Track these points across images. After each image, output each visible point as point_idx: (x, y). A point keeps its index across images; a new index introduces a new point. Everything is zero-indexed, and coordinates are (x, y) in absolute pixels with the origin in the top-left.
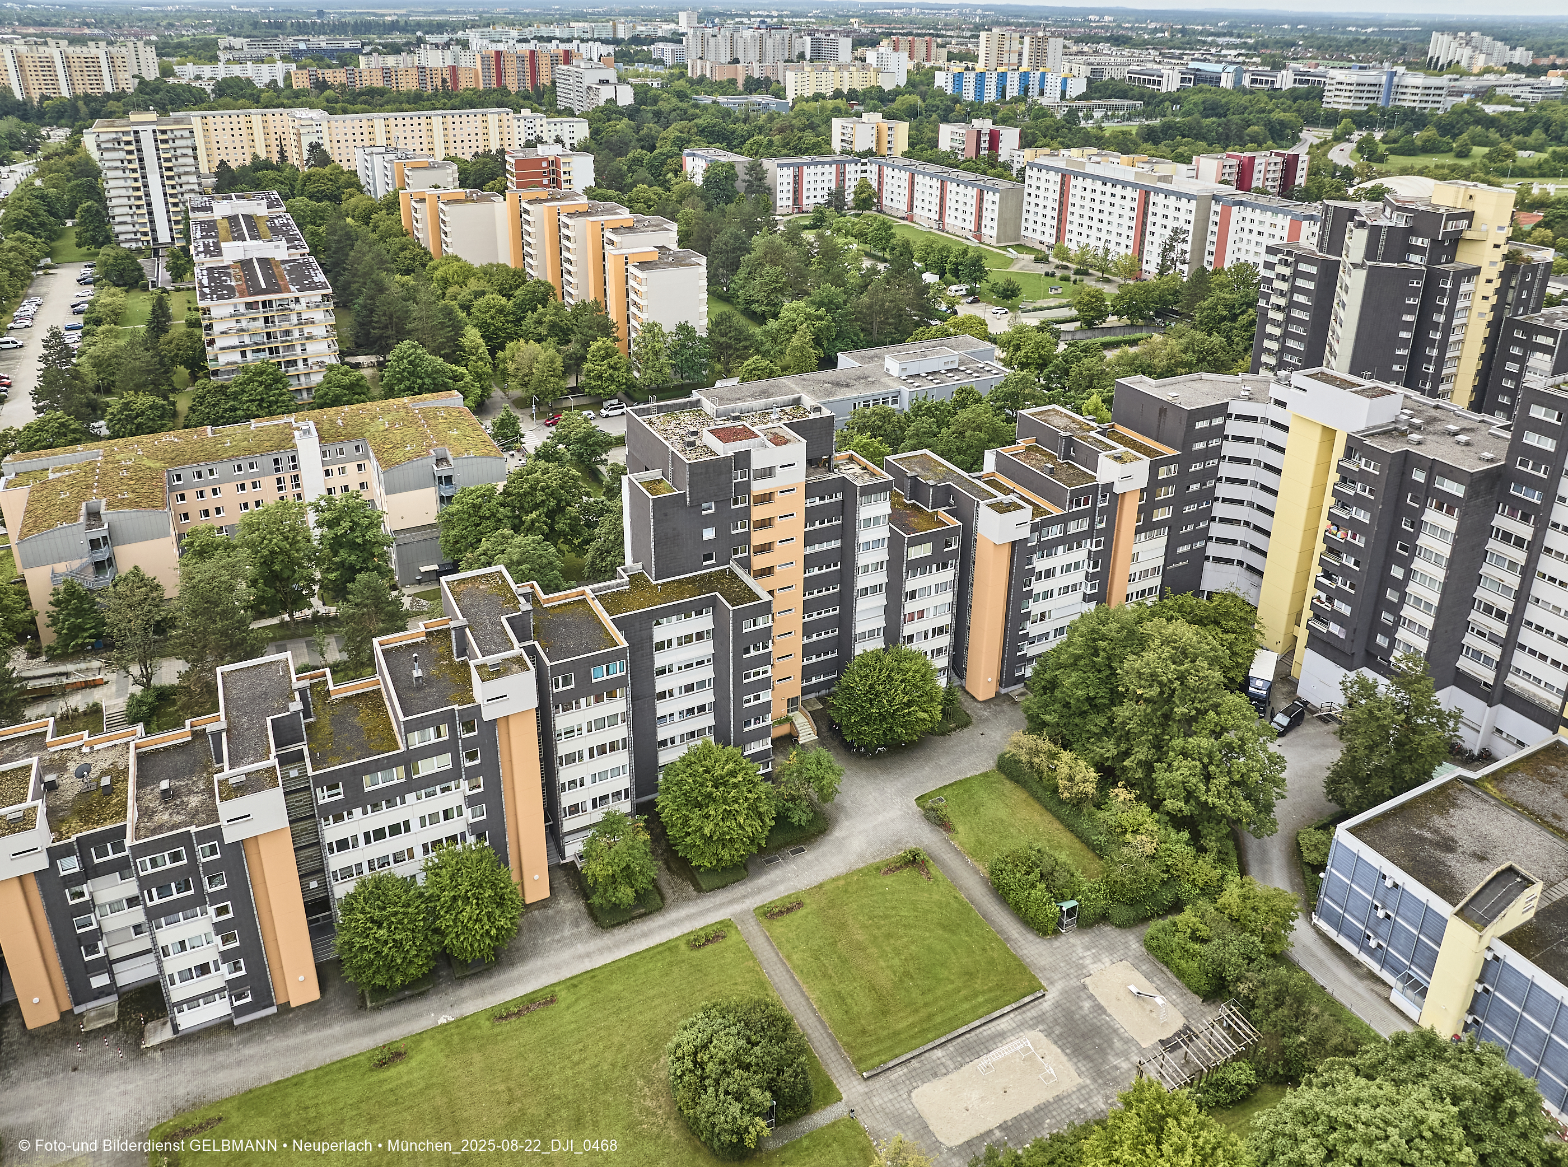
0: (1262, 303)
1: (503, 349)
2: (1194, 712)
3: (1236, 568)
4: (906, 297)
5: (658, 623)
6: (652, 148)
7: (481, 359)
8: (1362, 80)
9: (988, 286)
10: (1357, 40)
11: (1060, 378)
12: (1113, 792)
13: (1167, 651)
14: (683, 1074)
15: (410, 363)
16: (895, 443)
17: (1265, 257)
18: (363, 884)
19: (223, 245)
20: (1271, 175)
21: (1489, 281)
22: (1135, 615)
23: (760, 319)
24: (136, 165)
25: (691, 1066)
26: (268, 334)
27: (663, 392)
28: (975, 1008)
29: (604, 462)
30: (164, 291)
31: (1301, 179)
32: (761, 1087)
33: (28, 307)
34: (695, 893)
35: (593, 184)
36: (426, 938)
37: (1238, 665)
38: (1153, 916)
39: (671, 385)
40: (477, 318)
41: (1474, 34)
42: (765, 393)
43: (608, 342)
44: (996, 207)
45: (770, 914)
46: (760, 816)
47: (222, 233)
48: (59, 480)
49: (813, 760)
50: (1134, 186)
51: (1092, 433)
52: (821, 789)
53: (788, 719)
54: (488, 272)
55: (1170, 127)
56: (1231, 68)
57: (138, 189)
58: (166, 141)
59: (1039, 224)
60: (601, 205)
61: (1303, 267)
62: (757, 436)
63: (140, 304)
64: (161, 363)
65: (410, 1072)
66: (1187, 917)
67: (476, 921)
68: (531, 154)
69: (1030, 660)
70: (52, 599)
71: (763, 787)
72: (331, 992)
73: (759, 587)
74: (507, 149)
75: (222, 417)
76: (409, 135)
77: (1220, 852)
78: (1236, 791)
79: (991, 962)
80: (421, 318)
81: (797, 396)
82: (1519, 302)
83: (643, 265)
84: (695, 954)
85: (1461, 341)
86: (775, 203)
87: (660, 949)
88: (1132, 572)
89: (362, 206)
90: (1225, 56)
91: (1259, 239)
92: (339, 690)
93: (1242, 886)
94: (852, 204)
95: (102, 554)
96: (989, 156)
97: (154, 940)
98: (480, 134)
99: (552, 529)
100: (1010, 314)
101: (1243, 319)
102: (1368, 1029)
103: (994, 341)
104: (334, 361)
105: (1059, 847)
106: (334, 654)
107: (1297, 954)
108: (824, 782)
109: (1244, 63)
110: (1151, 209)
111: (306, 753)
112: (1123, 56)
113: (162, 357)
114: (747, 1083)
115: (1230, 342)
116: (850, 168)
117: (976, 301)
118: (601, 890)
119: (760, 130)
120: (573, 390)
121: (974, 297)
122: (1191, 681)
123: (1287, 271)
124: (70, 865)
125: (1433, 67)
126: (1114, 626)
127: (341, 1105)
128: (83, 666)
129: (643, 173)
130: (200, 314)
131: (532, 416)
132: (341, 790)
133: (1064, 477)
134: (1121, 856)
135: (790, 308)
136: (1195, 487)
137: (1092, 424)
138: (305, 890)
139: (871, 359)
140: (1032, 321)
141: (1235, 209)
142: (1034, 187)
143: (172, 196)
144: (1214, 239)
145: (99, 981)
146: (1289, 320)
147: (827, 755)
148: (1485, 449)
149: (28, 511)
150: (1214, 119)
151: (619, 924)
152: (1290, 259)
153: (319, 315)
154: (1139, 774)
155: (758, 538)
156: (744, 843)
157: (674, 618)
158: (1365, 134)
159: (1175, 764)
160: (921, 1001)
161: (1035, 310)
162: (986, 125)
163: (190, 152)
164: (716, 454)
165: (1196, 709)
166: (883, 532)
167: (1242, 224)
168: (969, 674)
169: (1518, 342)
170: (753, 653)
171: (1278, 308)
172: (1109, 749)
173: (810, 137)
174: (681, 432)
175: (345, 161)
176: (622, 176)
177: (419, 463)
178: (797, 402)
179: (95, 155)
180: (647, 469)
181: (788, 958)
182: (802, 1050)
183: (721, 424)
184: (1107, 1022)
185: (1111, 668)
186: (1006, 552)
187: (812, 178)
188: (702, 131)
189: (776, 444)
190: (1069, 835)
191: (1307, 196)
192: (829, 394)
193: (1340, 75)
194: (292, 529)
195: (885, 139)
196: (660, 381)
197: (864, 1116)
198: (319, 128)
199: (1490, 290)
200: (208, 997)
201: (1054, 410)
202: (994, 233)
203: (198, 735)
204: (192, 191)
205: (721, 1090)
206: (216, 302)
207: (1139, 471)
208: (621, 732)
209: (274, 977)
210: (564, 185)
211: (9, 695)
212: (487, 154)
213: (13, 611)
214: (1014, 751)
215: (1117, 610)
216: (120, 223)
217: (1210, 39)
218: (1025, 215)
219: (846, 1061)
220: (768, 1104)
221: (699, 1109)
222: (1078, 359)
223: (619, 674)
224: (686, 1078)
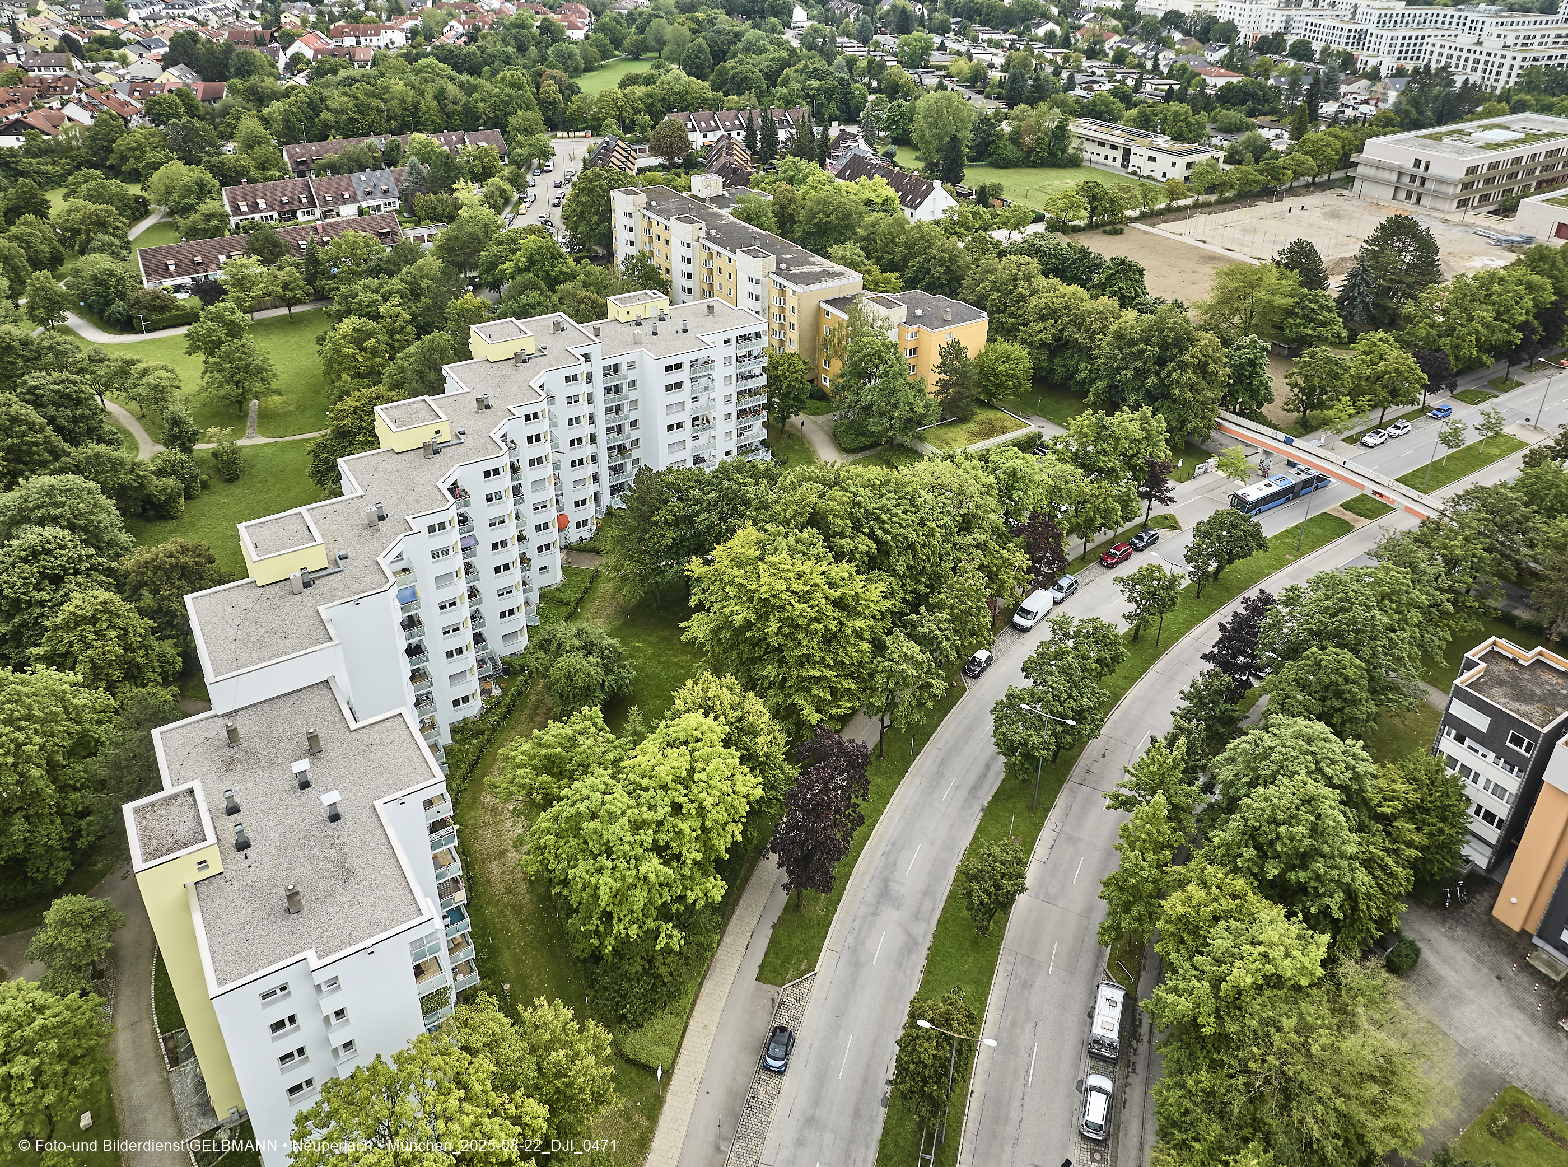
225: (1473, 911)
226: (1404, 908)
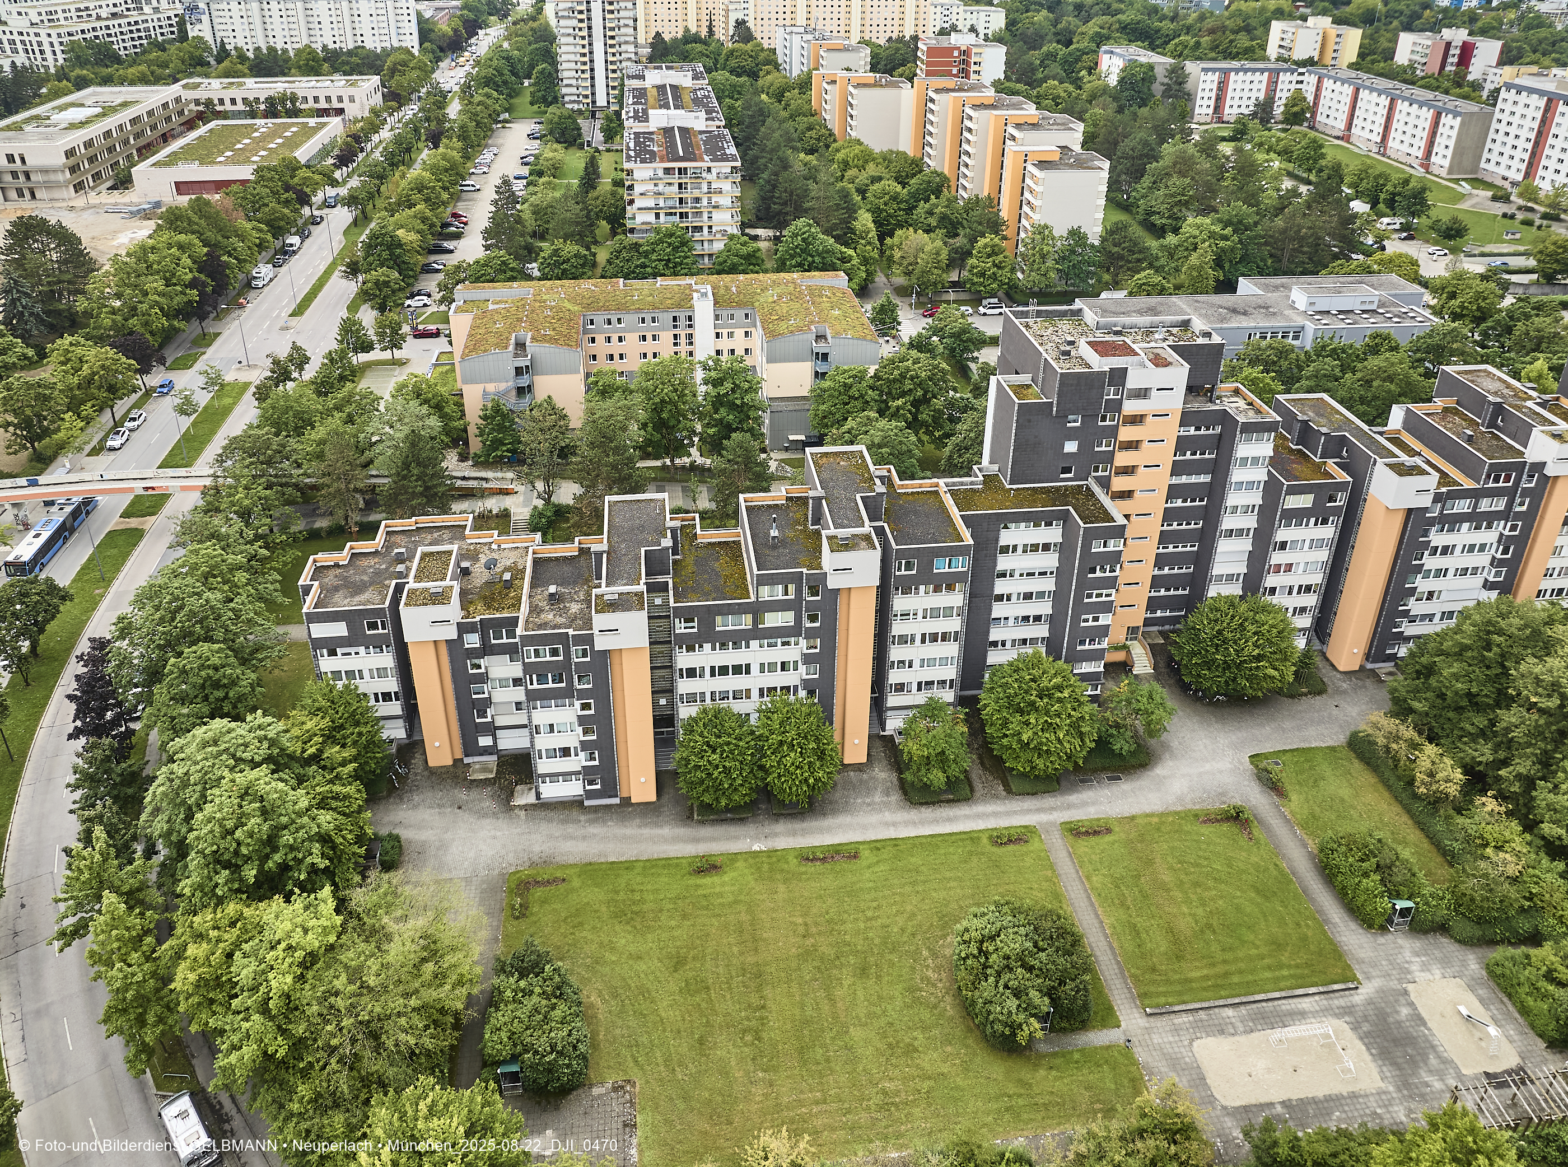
1: (892, 236)
4: (1327, 225)
5: (1006, 527)
6: (1069, 43)
7: (869, 243)
9: (1429, 222)
11: (1500, 335)
12: (1479, 800)
14: (967, 957)
15: (804, 240)
16: (1289, 383)
18: (705, 711)
19: (651, 112)
22: (1544, 615)
23: (1160, 232)
24: (585, 33)
25: (976, 952)
26: (681, 199)
27: (1045, 296)
28: (1277, 980)
29: (975, 360)
30: (597, 151)
32: (1040, 991)
33: (487, 156)
34: (1004, 793)
35: (1002, 77)
36: (752, 771)
38: (1502, 942)
39: (1054, 290)
40: (871, 203)
42: (1153, 311)
43: (996, 240)
44: (1454, 133)
45: (1076, 831)
46: (1081, 735)
47: (651, 100)
48: (496, 311)
49: (1145, 693)
51: (1529, 404)
52: (1149, 724)
53: (1125, 647)
54: (886, 158)
57: (584, 55)
58: (612, 12)
59: (1507, 156)
60: (1007, 99)
62: (1136, 354)
63: (576, 161)
64: (588, 216)
65: (723, 885)
67: (797, 767)
68: (944, 42)
69: (1407, 639)
70: (481, 413)
71: (1088, 708)
72: (665, 798)
73: (1116, 509)
74: (921, 35)
75: (634, 272)
76: (828, 16)
79: (1304, 939)
80: (818, 198)
81: (1186, 317)
83: (1043, 165)
84: (995, 849)
86: (1193, 110)
87: (963, 836)
88: (1550, 566)
89: (777, 85)
92: (707, 536)
94: (1280, 118)
95: (524, 381)
96: (1456, 73)
97: (530, 718)
98: (896, 19)
99: (915, 418)
100: (1450, 257)
103: (1425, 284)
104: (735, 231)
105: (1405, 843)
106: (705, 502)
108: (1153, 717)
111: (671, 585)
113: (589, 212)
114: (1028, 984)
116: (1284, 78)
117: (1410, 238)
118: (915, 768)
119: (1188, 29)
120: (954, 285)
121: (1409, 232)
124: (473, 640)
126: (1516, 621)
127: (662, 896)
128: (500, 475)
129: (1056, 68)
130: (624, 175)
131: (911, 305)
132: (695, 624)
133: (1484, 447)
134: (1476, 869)
135: (1193, 223)
137: (1531, 392)
138: (655, 704)
139: (1276, 287)
140: (1476, 267)
142: (1507, 112)
143: (612, 63)
145: (485, 741)
147: (1161, 692)
149: (470, 335)
151: (927, 803)
153: (726, 186)
154: (1516, 788)
155: (1122, 459)
156: (1060, 758)
157: (1023, 525)
160: (1219, 956)
161: (1483, 255)
162: (1459, 36)
163: (631, 23)
164: (1090, 367)
166: (1260, 474)
168: (1333, 641)
170: (1098, 574)
172: (1484, 753)
173: (1243, 41)
174: (1057, 340)
175: (766, 38)
176: (1033, 70)
177: (799, 337)
178: (1185, 324)
179: (553, 22)
180: (1017, 373)
181: (1088, 878)
182: (1087, 969)
183: (1100, 336)
184: (1425, 1035)
185: (1503, 666)
186: (1399, 519)
187: (1239, 86)
188: (1124, 28)
189: (1157, 365)
190: (1418, 832)
192: (1223, 320)
194: (682, 382)
195: (1331, 46)
196: (1043, 285)
197: (1140, 1049)
198: (746, 5)
200: (567, 776)
201: (1485, 371)
202: (1446, 163)
203: (584, 552)
204: (629, 59)
205: (1001, 983)
206: (639, 165)
208: (954, 624)
209: (621, 773)
210: (973, 76)
211: (441, 489)
212: (900, 40)
213: (451, 419)
214: (1370, 731)
215: (1524, 605)
216: (567, 86)
218: (1489, 144)
219: (1131, 992)
220: (1045, 1009)
221: (977, 993)
222: (1527, 317)
223: (960, 569)
224: (969, 962)
225: (416, 774)
226: (369, 814)
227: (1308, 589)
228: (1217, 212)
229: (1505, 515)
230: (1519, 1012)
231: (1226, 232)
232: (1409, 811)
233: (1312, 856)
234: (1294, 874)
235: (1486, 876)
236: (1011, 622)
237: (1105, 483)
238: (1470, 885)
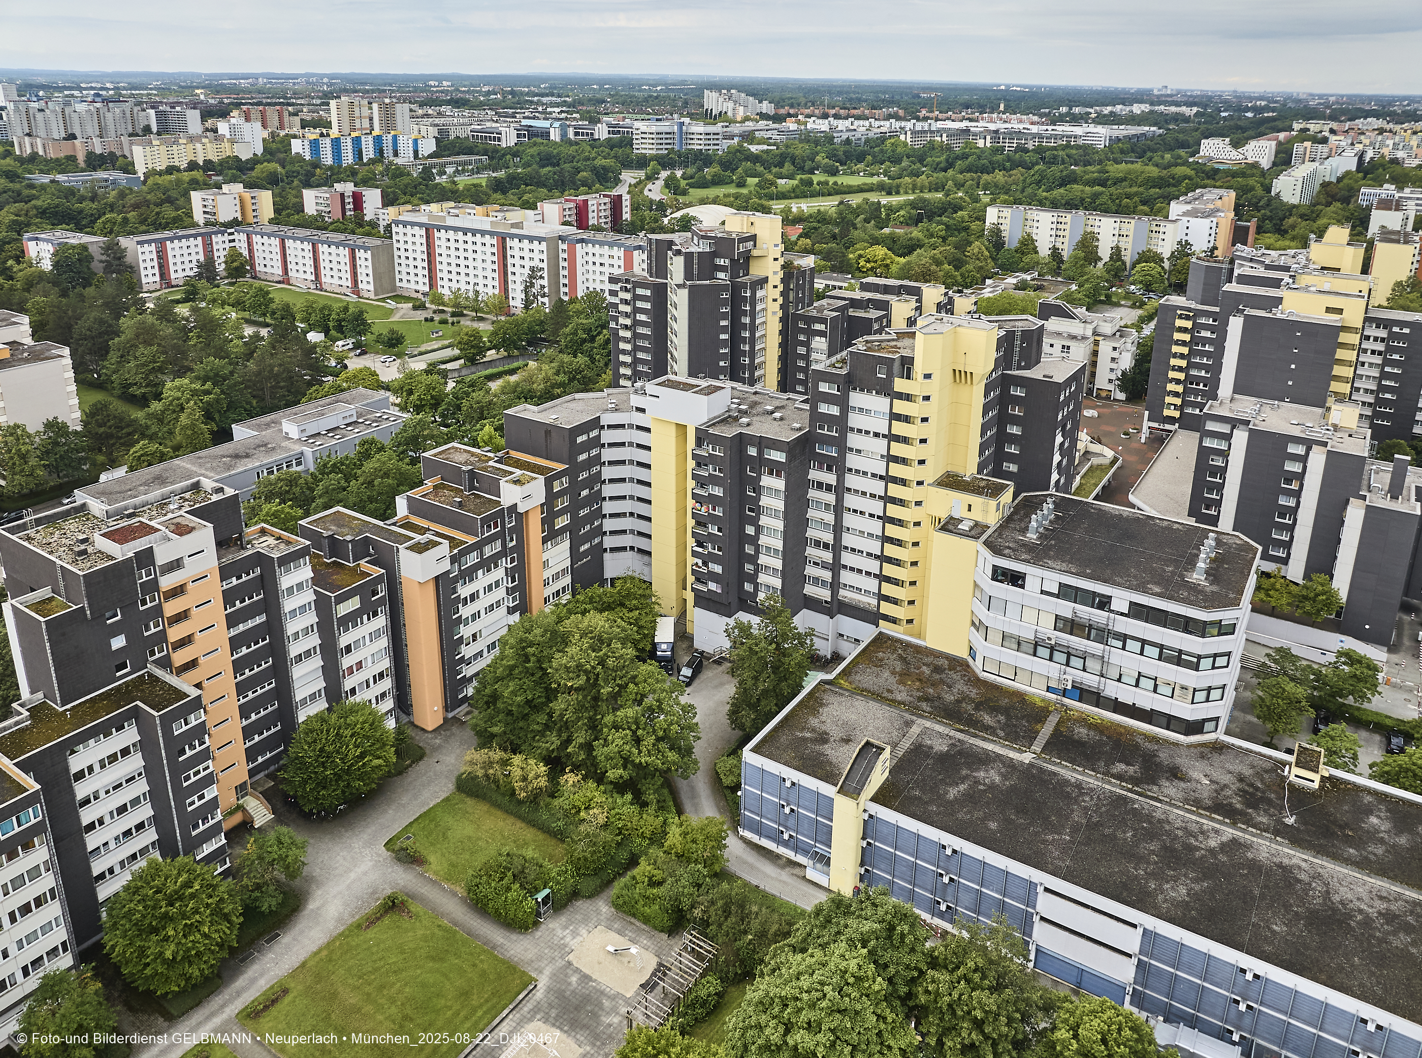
0: (612, 325)
2: (617, 689)
3: (629, 554)
4: (294, 360)
5: (73, 752)
8: (660, 129)
9: (374, 337)
10: (651, 96)
11: (454, 413)
12: (562, 780)
13: (586, 643)
16: (306, 504)
17: (607, 286)
20: (602, 214)
21: (775, 287)
22: (554, 617)
23: (142, 402)
31: (627, 215)
34: (166, 1024)
37: (645, 636)
38: (615, 878)
39: (47, 487)
41: (733, 91)
42: (160, 480)
44: (369, 263)
45: (255, 1013)
46: (226, 917)
49: (273, 841)
50: (492, 234)
51: (491, 463)
52: (287, 868)
53: (240, 808)
55: (514, 178)
56: (557, 124)
59: (412, 274)
61: (640, 291)
62: (157, 530)
66: (644, 868)
69: (470, 680)
71: (224, 887)
73: (184, 684)
77: (658, 801)
78: (662, 745)
79: (483, 974)
81: (195, 480)
82: (798, 300)
85: (764, 336)
86: (140, 280)
88: (545, 577)
90: (551, 113)
91: (602, 269)
93: (681, 825)
94: (224, 274)
96: (355, 216)
100: (399, 361)
101: (600, 339)
102: (796, 907)
103: (387, 388)
105: (526, 844)
107: (733, 867)
108: (289, 860)
109: (566, 119)
110: (509, 253)
112: (464, 116)
115: (593, 360)
116: (217, 239)
117: (363, 353)
119: (112, 207)
121: (362, 349)
122: (610, 662)
123: (628, 296)
125: (709, 117)
126: (538, 631)
133: (472, 507)
134: (579, 834)
135: (172, 387)
136: (585, 493)
137: (489, 454)
139: (268, 425)
140: (418, 365)
141: (578, 246)
142: (402, 242)
144: (566, 273)
146: (636, 336)
147: (288, 832)
148: (794, 420)
150: (549, 168)
152: (629, 286)
154: (582, 756)
155: (175, 633)
156: (213, 952)
157: (92, 741)
158: (669, 173)
159: (610, 738)
161: (421, 354)
162: (348, 188)
164: (113, 559)
165: (618, 685)
166: (308, 596)
167: (586, 258)
168: (416, 709)
169: (802, 331)
170: (189, 753)
171: (626, 327)
172: (553, 741)
173: (169, 212)
174: (68, 542)
178: (196, 487)
180: (33, 590)
183: (114, 525)
184: (594, 988)
185: (542, 669)
186: (431, 588)
187: (177, 253)
188: (43, 213)
189: (180, 534)
190: (531, 829)
191: (633, 229)
192: (229, 467)
193: (642, 126)
195: (249, 208)
196: (32, 486)
199: (776, 293)
201: (453, 448)
202: (371, 287)
207: (537, 489)
208: (48, 881)
214: (469, 769)
215: (539, 617)
217: (536, 99)
218: (397, 268)
222: (467, 394)
223: (33, 821)
227: (381, 675)
228: (191, 370)
229: (503, 553)
230: (645, 923)
231: (206, 387)
232: (519, 817)
233: (463, 900)
234: (456, 925)
235: (588, 835)
236: (112, 845)
237: (165, 663)
238: (581, 849)
